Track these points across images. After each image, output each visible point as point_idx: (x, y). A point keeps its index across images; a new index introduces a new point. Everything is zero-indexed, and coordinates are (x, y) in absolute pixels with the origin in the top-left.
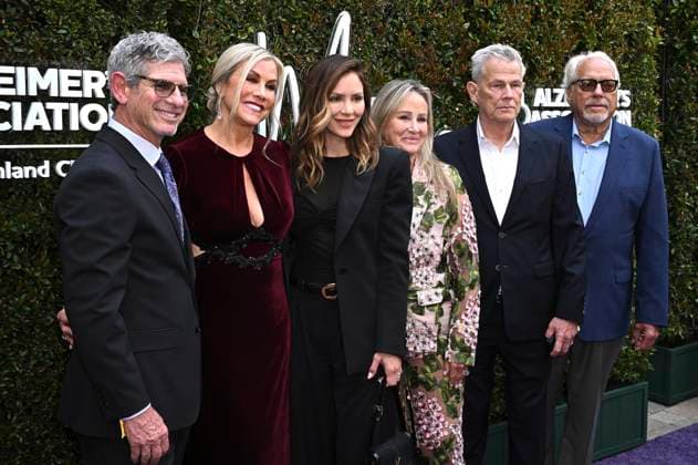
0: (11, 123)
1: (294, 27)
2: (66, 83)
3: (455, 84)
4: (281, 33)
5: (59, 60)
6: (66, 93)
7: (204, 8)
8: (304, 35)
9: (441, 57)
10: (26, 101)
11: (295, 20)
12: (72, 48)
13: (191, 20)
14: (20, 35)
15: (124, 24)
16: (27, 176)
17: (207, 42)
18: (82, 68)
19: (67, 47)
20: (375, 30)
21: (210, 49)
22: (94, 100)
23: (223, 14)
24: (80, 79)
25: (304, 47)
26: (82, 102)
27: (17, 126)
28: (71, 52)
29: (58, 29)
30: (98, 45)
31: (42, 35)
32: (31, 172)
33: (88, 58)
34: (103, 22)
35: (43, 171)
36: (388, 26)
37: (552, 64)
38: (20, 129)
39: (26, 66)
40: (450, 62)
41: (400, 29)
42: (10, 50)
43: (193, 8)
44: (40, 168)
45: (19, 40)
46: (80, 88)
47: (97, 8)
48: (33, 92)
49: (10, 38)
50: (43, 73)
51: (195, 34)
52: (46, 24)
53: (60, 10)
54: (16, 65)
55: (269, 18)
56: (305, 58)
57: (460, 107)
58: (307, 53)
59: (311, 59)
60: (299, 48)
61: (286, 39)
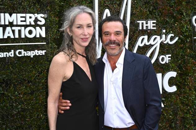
2: (20, 19)
3: (175, 15)
5: (17, 10)
6: (20, 23)
9: (169, 3)
10: (4, 27)
12: (22, 5)
16: (5, 56)
18: (26, 13)
19: (20, 5)
22: (30, 25)
24: (25, 17)
25: (113, 2)
26: (26, 26)
28: (22, 7)
30: (32, 4)
32: (6, 54)
33: (28, 9)
35: (11, 54)
38: (2, 38)
39: (4, 13)
40: (173, 5)
44: (10, 53)
46: (25, 21)
48: (7, 23)
50: (11, 15)
56: (113, 6)
57: (177, 24)
58: (114, 4)
59: (116, 6)
60: (111, 2)
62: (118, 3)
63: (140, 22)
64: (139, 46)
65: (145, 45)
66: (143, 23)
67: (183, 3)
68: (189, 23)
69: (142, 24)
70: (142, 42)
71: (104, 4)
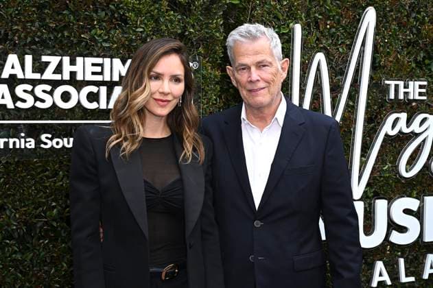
0: (98, 103)
1: (329, 22)
4: (318, 28)
7: (254, 9)
8: (337, 29)
10: (111, 86)
11: (329, 16)
13: (242, 18)
14: (108, 33)
15: (188, 23)
19: (142, 42)
20: (400, 25)
23: (269, 13)
25: (338, 40)
27: (103, 106)
29: (137, 28)
31: (124, 32)
34: (171, 21)
36: (411, 20)
38: (105, 108)
39: (112, 57)
41: (423, 23)
42: (99, 45)
43: (245, 9)
45: (107, 37)
47: (167, 11)
48: (116, 78)
49: (100, 36)
50: (124, 62)
52: (128, 24)
53: (139, 13)
54: (104, 57)
55: (308, 15)
56: (338, 49)
58: (340, 45)
59: (343, 49)
60: (332, 40)
61: (321, 33)
62: (348, 43)
63: (392, 83)
64: (386, 135)
65: (400, 132)
66: (397, 86)
69: (397, 88)
70: (393, 126)
71: (317, 44)
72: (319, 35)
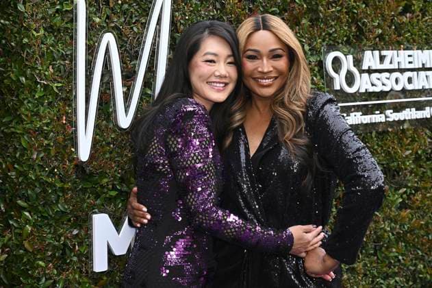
4: (107, 4)
8: (130, 5)
17: (32, 15)
21: (36, 22)
25: (131, 17)
37: (379, 26)
51: (21, 7)
56: (132, 28)
58: (134, 23)
59: (138, 29)
60: (125, 19)
61: (112, 9)
62: (143, 21)
67: (304, 21)
68: (316, 69)
71: (107, 23)
72: (109, 12)
